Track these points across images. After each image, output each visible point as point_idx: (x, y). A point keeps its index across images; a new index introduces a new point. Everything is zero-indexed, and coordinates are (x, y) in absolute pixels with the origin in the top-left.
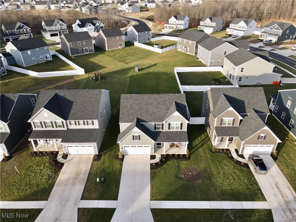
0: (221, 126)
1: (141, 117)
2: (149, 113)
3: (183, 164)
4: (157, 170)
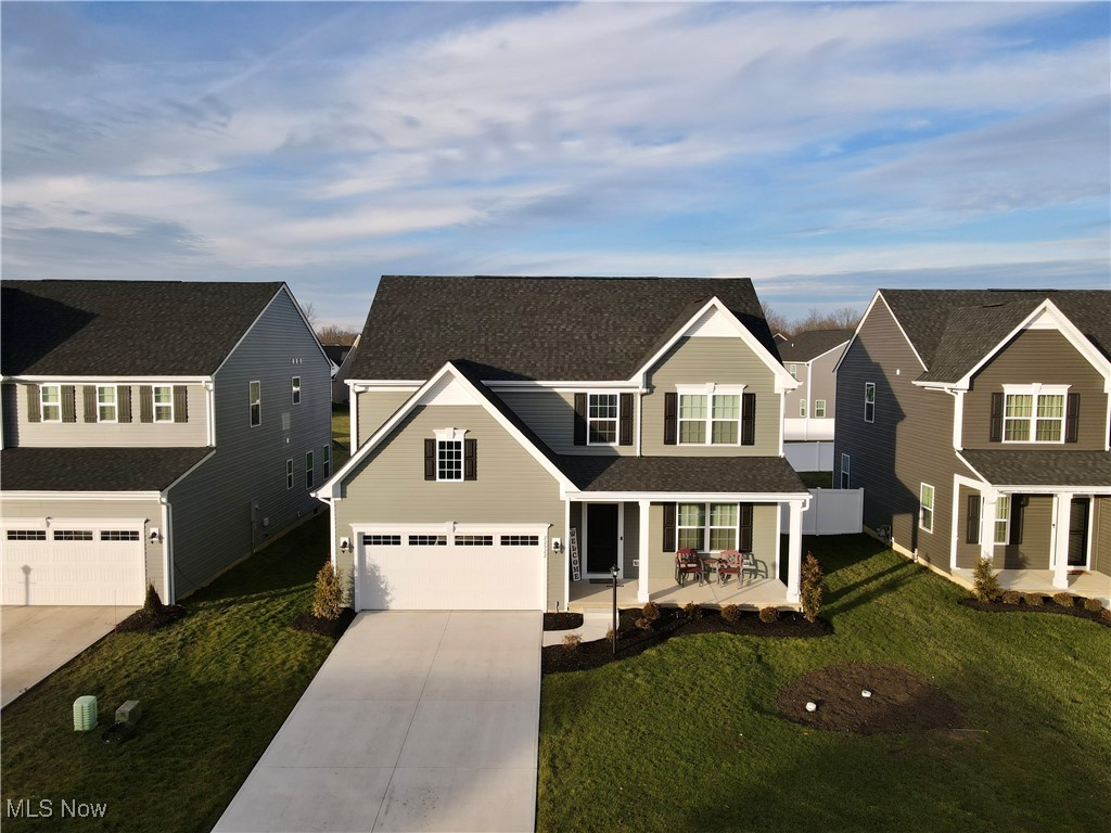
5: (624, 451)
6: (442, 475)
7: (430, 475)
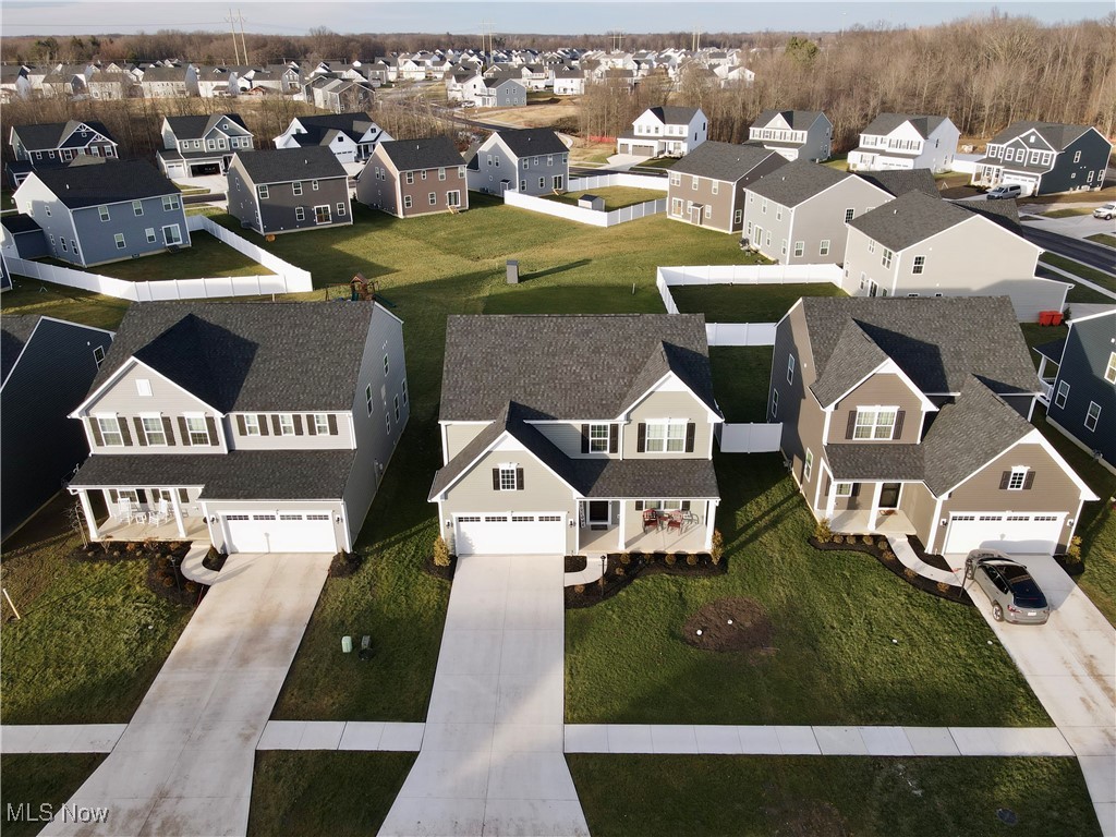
0: (848, 442)
1: (527, 401)
2: (561, 384)
3: (700, 589)
4: (594, 610)
5: (613, 456)
6: (504, 487)
7: (496, 487)
